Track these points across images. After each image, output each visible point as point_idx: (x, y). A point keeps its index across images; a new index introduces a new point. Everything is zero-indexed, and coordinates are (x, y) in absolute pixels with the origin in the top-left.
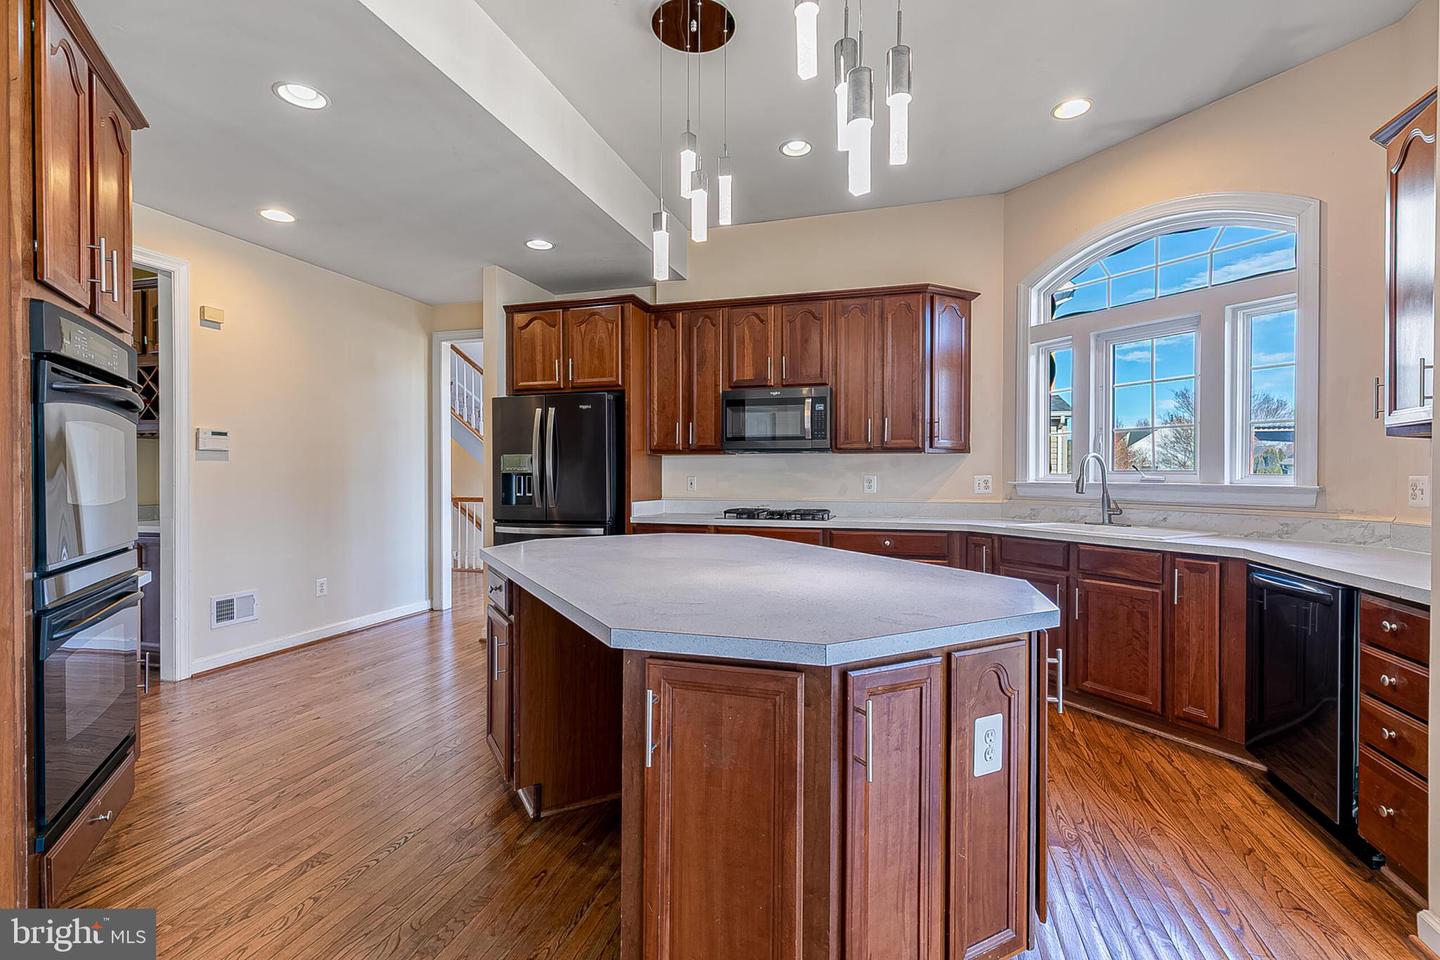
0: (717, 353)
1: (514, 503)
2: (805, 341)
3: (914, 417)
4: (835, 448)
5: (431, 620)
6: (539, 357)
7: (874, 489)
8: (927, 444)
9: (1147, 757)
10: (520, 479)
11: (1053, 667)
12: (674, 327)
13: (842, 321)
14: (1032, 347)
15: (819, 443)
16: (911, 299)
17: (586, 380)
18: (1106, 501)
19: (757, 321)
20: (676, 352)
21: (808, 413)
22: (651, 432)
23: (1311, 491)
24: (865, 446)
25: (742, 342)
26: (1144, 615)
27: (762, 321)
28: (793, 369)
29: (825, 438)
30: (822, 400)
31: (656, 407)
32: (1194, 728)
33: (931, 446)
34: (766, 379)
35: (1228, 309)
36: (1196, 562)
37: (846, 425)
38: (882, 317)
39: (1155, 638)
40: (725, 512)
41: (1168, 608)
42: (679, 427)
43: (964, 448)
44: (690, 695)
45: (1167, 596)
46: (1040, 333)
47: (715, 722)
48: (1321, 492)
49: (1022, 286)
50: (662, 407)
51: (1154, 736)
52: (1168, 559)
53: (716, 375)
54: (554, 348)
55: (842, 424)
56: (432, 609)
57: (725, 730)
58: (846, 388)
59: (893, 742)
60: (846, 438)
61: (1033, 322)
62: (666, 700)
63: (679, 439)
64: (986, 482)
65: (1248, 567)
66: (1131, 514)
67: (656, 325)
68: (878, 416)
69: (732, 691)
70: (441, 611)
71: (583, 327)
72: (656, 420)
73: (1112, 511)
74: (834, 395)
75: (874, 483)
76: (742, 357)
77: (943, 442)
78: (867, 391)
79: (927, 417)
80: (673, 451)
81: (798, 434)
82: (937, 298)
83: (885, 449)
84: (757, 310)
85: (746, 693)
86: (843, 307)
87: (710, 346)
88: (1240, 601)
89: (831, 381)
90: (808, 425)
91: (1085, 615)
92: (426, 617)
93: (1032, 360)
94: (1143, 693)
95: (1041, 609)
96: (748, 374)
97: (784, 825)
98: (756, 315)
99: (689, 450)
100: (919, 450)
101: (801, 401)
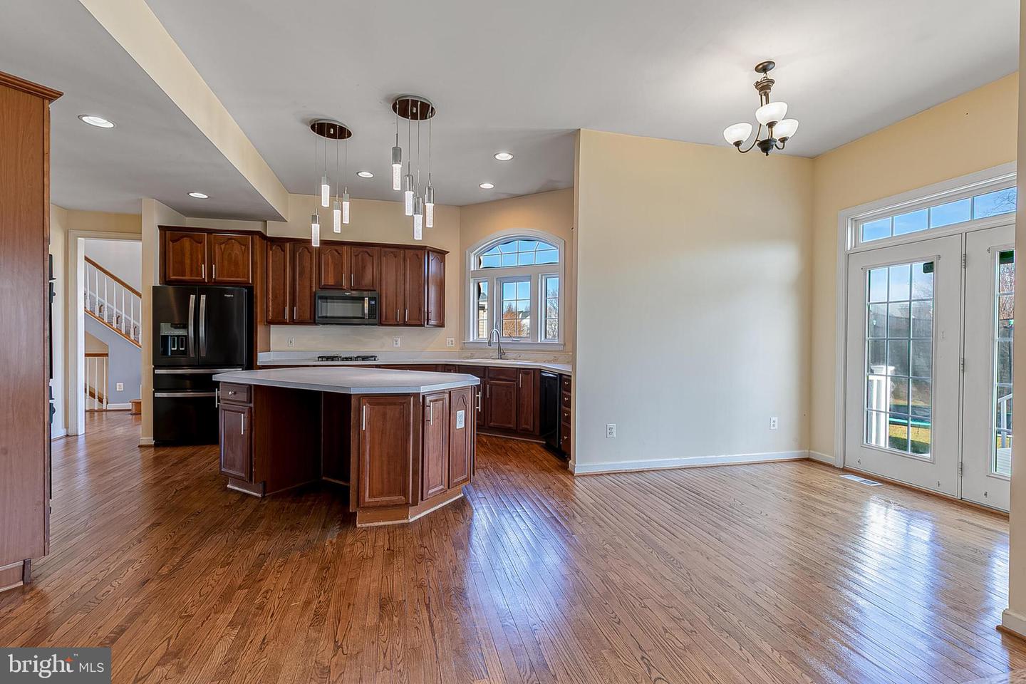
0: (311, 268)
1: (170, 354)
2: (364, 268)
3: (420, 310)
4: (381, 324)
5: (67, 444)
6: (188, 261)
7: (399, 345)
8: (426, 323)
9: (510, 445)
10: (174, 340)
11: (478, 397)
12: (284, 251)
13: (384, 259)
14: (472, 280)
15: (372, 321)
16: (419, 252)
17: (225, 279)
18: (499, 348)
19: (337, 253)
20: (285, 266)
21: (366, 305)
22: (267, 311)
23: (562, 344)
24: (396, 323)
25: (327, 264)
26: (511, 392)
27: (339, 254)
28: (358, 281)
29: (375, 318)
30: (374, 299)
31: (271, 296)
32: (526, 433)
33: (428, 324)
34: (342, 285)
35: (540, 275)
36: (526, 371)
37: (386, 312)
38: (405, 260)
39: (514, 402)
40: (319, 358)
41: (519, 390)
42: (287, 309)
43: (441, 325)
44: (376, 407)
45: (518, 385)
46: (475, 274)
47: (384, 415)
48: (565, 345)
49: (467, 252)
50: (275, 297)
51: (513, 439)
52: (518, 370)
53: (311, 281)
54: (200, 256)
55: (384, 311)
56: (67, 435)
57: (388, 416)
58: (386, 293)
59: (436, 417)
60: (386, 319)
61: (472, 269)
62: (369, 409)
63: (287, 316)
64: (452, 341)
65: (540, 371)
66: (509, 354)
67: (271, 249)
68: (402, 308)
69: (390, 404)
70: (77, 435)
71: (223, 246)
72: (271, 304)
73: (502, 354)
74: (380, 296)
75: (399, 342)
76: (327, 272)
77: (432, 322)
78: (396, 296)
79: (426, 310)
80: (283, 323)
81: (360, 315)
82: (430, 253)
83: (405, 324)
84: (336, 247)
85: (395, 404)
86: (385, 252)
87: (307, 264)
88: (538, 384)
89: (378, 289)
90: (366, 311)
91: (491, 395)
92: (63, 441)
93: (472, 285)
94: (510, 423)
95: (475, 380)
96: (331, 282)
97: (407, 440)
98: (336, 251)
99: (293, 322)
100: (422, 325)
101: (363, 299)
